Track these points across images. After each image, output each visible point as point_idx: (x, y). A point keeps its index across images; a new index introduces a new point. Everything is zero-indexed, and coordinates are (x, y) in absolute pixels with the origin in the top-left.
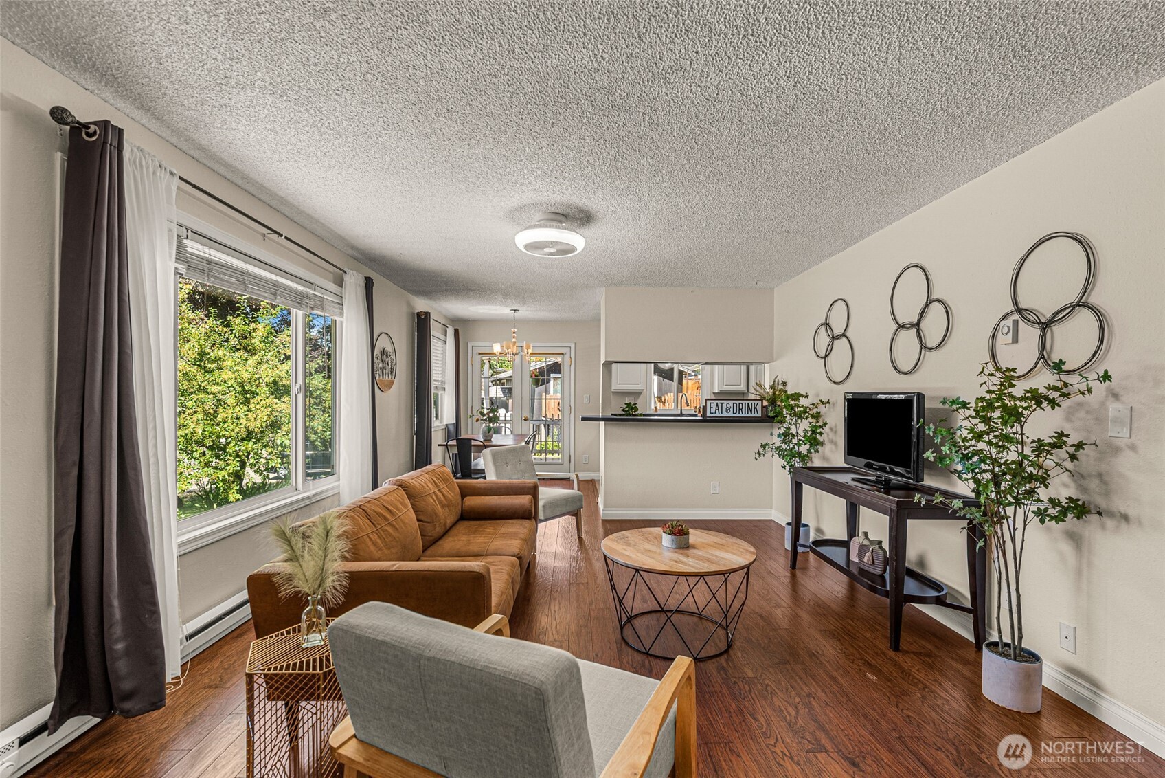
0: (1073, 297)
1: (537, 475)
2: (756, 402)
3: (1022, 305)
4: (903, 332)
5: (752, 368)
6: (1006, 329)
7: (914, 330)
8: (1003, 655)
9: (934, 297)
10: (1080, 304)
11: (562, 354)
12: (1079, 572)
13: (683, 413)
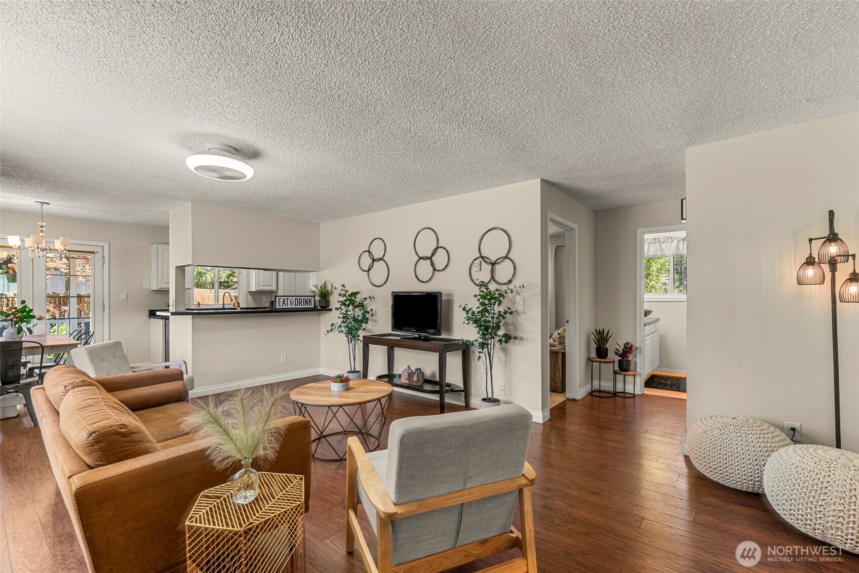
0: (504, 255)
1: (132, 368)
2: (311, 298)
3: (483, 255)
4: (421, 261)
5: (281, 274)
6: (477, 265)
7: (429, 260)
8: (488, 402)
9: (440, 245)
10: (506, 257)
11: (93, 252)
12: (506, 363)
13: (225, 307)
